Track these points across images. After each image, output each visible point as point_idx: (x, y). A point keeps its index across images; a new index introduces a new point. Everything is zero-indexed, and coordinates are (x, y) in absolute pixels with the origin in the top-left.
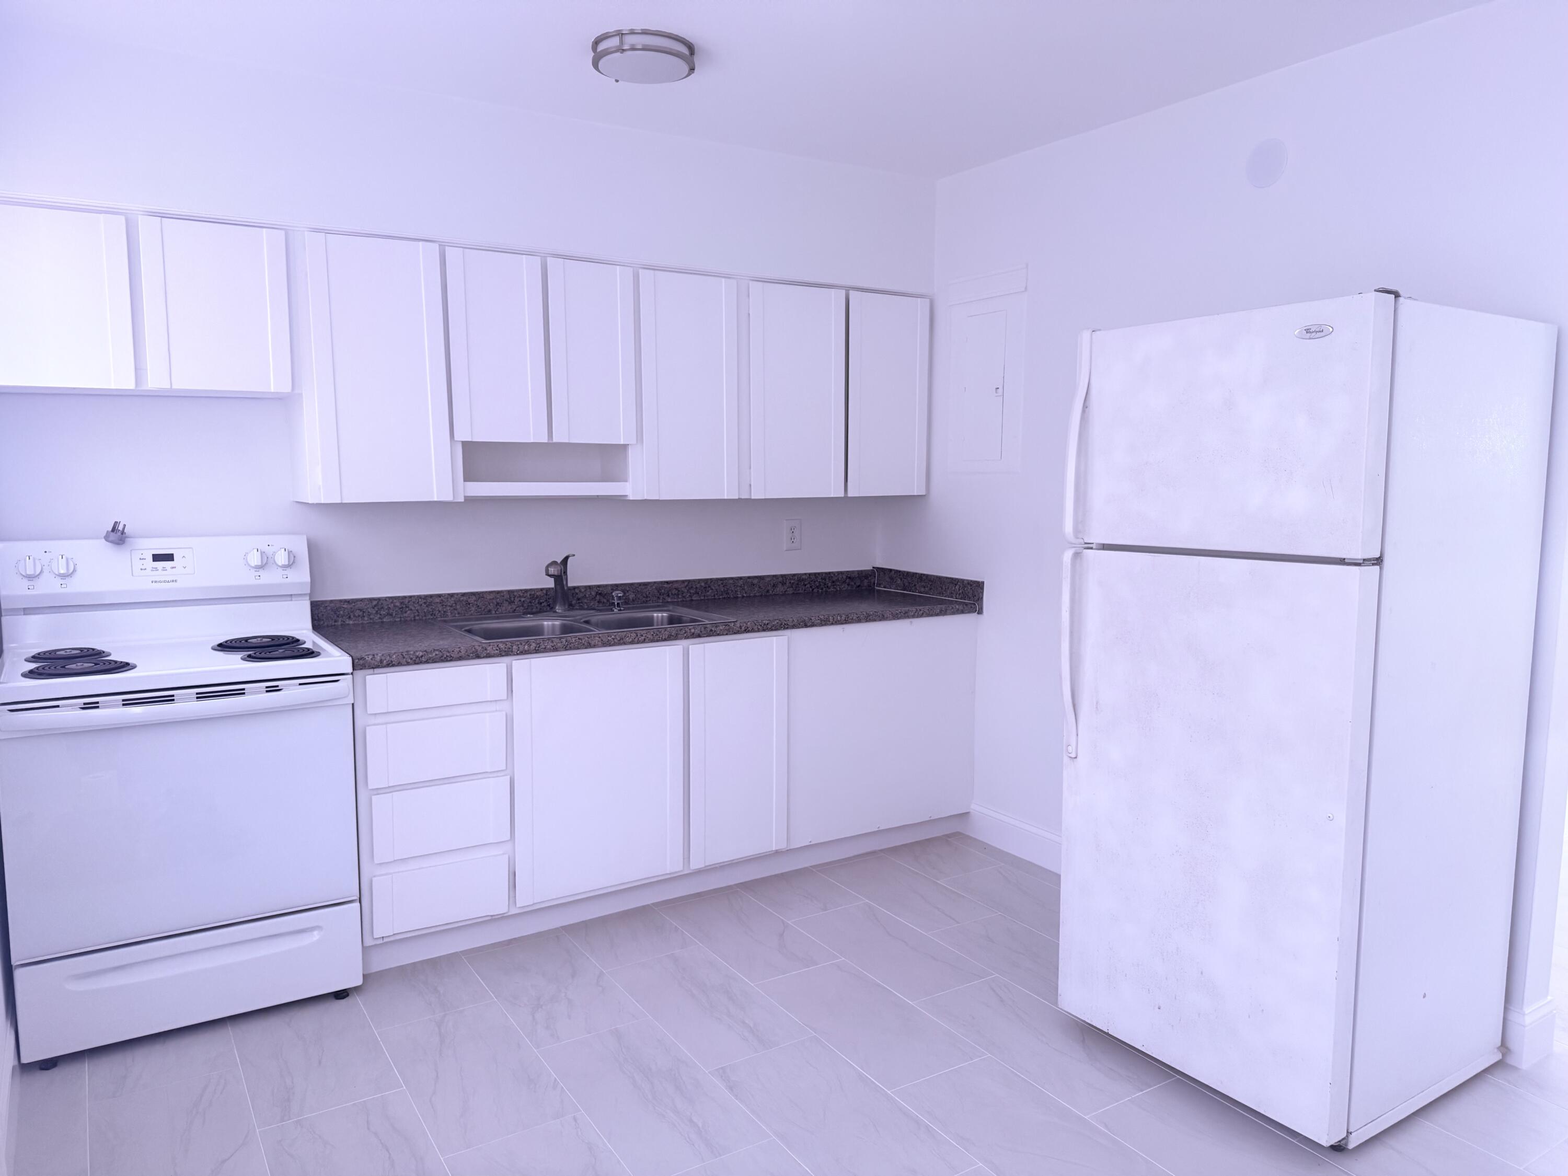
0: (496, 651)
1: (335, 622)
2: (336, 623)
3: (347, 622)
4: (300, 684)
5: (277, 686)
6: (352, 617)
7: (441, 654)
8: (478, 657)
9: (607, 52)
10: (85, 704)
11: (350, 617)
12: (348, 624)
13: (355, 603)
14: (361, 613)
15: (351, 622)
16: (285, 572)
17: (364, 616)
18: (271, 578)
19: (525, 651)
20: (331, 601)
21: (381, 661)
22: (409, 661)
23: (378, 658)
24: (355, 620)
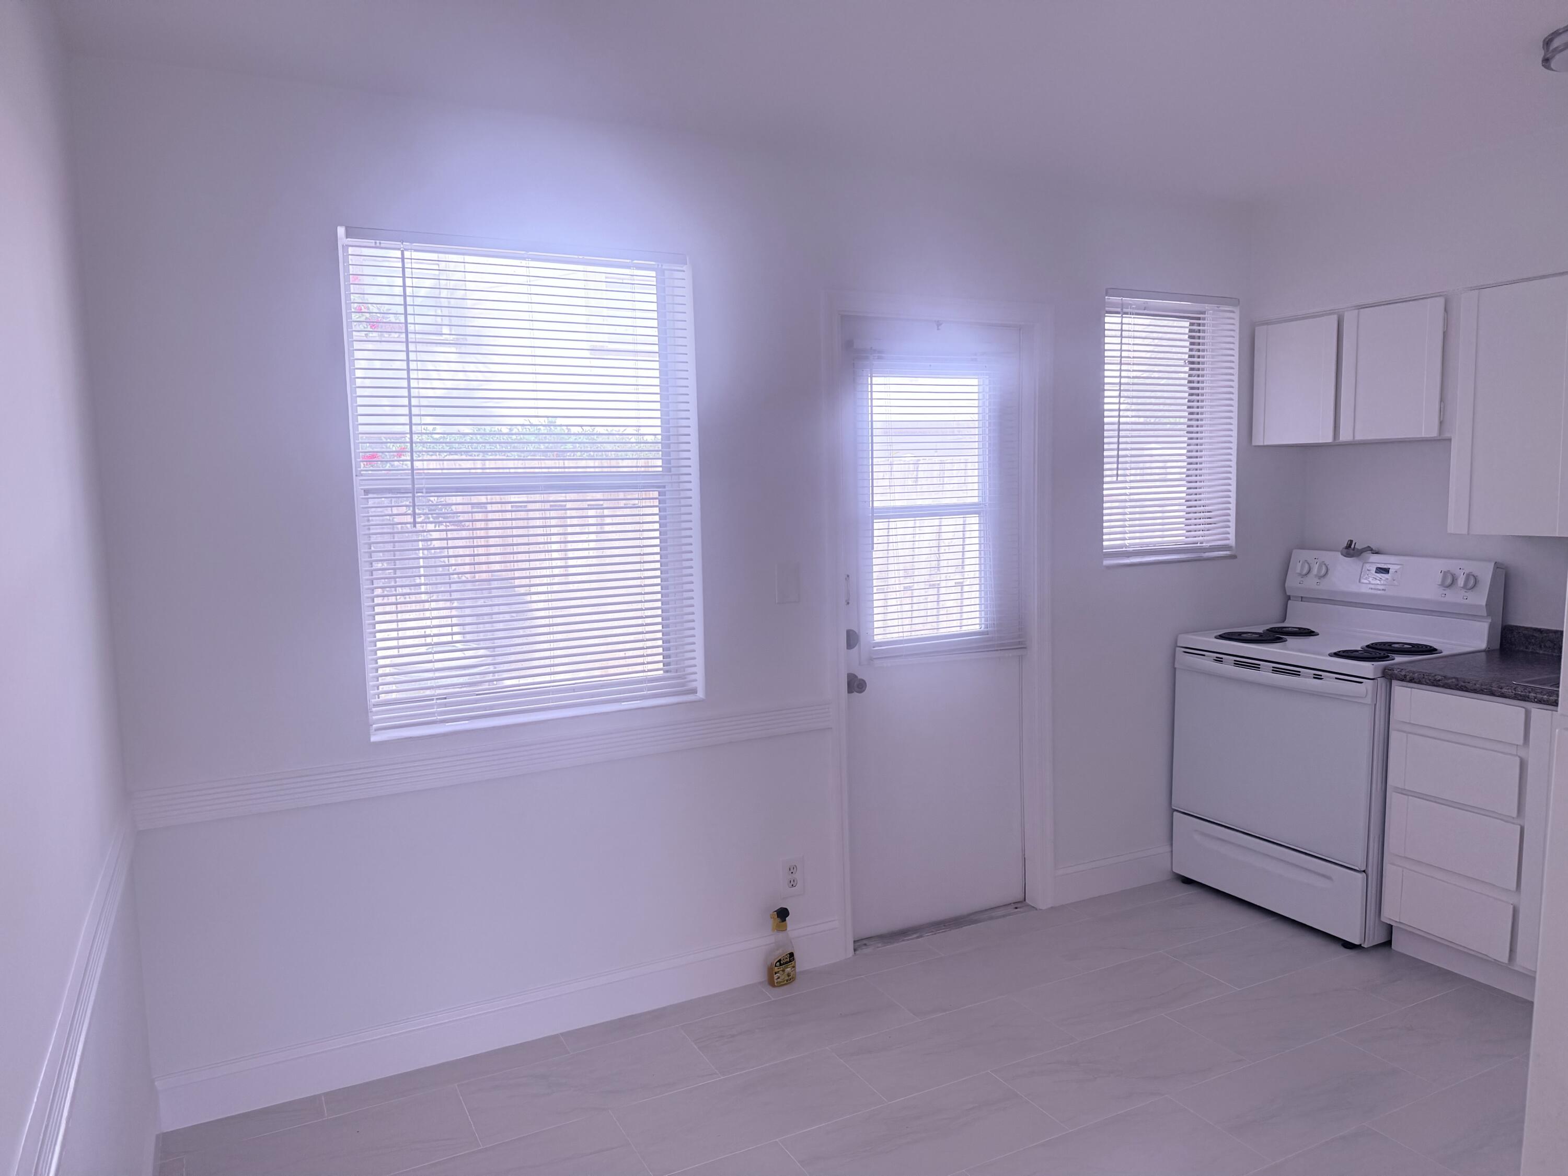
0: (1512, 693)
1: (1527, 648)
2: (1527, 650)
3: (1538, 651)
4: (1336, 678)
5: (1321, 676)
6: (1543, 646)
7: (1456, 683)
8: (1492, 694)
10: (1217, 657)
11: (1541, 647)
12: (1538, 653)
13: (1547, 633)
14: (1551, 645)
15: (1541, 652)
16: (1466, 594)
17: (1555, 649)
18: (1455, 597)
19: (1544, 701)
20: (1527, 628)
21: (1405, 676)
22: (1428, 682)
23: (1403, 673)
24: (1545, 651)
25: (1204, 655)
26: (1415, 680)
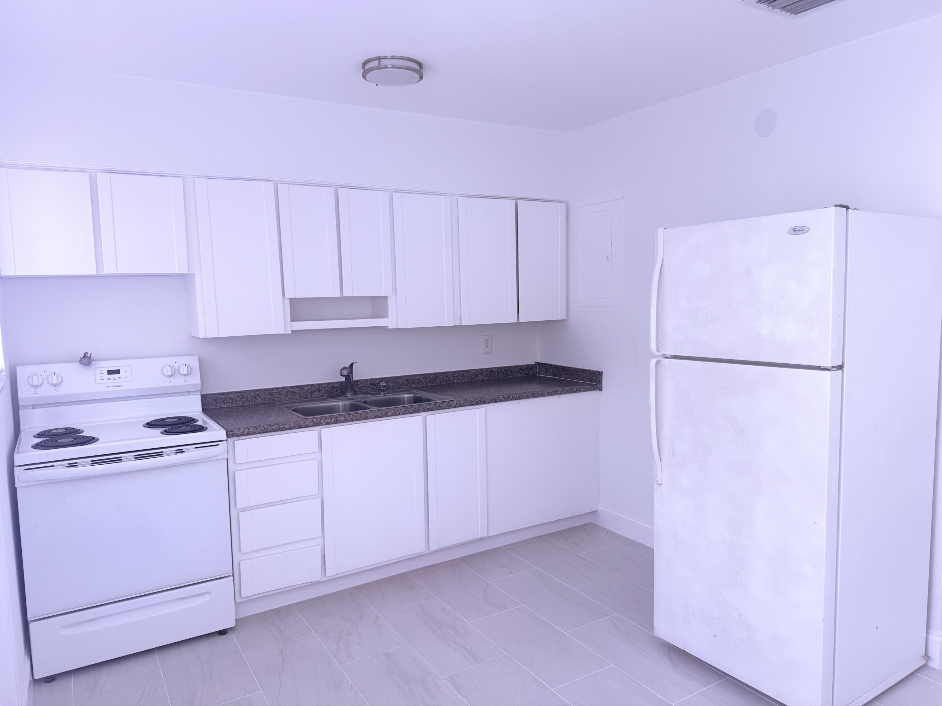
0: (312, 424)
1: (216, 406)
2: (216, 407)
3: (223, 406)
4: (196, 448)
5: (182, 449)
6: (226, 403)
7: (279, 427)
8: (301, 427)
9: (371, 69)
10: (69, 464)
11: (224, 403)
12: (224, 408)
13: (227, 395)
14: (231, 401)
15: (225, 406)
16: (185, 378)
17: (233, 403)
18: (178, 382)
19: (329, 423)
20: (213, 394)
21: (244, 432)
22: (260, 431)
23: (242, 431)
24: (228, 405)
25: (53, 466)
26: (251, 433)
